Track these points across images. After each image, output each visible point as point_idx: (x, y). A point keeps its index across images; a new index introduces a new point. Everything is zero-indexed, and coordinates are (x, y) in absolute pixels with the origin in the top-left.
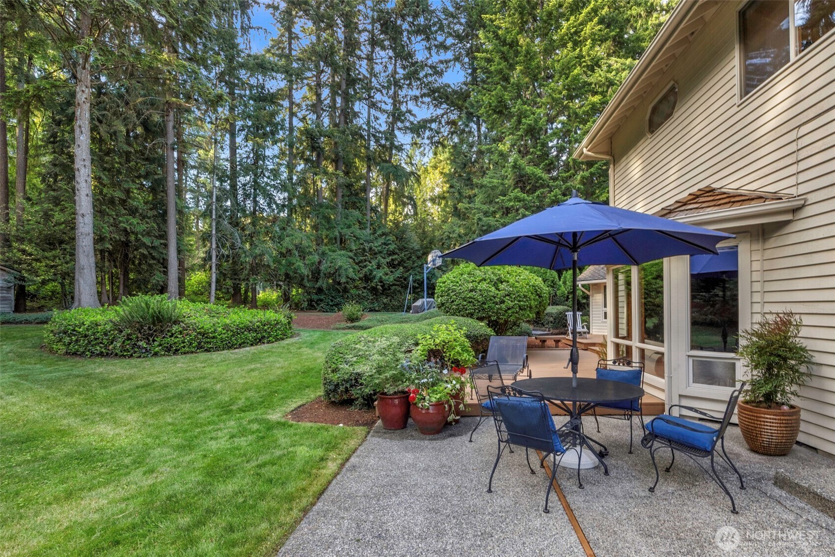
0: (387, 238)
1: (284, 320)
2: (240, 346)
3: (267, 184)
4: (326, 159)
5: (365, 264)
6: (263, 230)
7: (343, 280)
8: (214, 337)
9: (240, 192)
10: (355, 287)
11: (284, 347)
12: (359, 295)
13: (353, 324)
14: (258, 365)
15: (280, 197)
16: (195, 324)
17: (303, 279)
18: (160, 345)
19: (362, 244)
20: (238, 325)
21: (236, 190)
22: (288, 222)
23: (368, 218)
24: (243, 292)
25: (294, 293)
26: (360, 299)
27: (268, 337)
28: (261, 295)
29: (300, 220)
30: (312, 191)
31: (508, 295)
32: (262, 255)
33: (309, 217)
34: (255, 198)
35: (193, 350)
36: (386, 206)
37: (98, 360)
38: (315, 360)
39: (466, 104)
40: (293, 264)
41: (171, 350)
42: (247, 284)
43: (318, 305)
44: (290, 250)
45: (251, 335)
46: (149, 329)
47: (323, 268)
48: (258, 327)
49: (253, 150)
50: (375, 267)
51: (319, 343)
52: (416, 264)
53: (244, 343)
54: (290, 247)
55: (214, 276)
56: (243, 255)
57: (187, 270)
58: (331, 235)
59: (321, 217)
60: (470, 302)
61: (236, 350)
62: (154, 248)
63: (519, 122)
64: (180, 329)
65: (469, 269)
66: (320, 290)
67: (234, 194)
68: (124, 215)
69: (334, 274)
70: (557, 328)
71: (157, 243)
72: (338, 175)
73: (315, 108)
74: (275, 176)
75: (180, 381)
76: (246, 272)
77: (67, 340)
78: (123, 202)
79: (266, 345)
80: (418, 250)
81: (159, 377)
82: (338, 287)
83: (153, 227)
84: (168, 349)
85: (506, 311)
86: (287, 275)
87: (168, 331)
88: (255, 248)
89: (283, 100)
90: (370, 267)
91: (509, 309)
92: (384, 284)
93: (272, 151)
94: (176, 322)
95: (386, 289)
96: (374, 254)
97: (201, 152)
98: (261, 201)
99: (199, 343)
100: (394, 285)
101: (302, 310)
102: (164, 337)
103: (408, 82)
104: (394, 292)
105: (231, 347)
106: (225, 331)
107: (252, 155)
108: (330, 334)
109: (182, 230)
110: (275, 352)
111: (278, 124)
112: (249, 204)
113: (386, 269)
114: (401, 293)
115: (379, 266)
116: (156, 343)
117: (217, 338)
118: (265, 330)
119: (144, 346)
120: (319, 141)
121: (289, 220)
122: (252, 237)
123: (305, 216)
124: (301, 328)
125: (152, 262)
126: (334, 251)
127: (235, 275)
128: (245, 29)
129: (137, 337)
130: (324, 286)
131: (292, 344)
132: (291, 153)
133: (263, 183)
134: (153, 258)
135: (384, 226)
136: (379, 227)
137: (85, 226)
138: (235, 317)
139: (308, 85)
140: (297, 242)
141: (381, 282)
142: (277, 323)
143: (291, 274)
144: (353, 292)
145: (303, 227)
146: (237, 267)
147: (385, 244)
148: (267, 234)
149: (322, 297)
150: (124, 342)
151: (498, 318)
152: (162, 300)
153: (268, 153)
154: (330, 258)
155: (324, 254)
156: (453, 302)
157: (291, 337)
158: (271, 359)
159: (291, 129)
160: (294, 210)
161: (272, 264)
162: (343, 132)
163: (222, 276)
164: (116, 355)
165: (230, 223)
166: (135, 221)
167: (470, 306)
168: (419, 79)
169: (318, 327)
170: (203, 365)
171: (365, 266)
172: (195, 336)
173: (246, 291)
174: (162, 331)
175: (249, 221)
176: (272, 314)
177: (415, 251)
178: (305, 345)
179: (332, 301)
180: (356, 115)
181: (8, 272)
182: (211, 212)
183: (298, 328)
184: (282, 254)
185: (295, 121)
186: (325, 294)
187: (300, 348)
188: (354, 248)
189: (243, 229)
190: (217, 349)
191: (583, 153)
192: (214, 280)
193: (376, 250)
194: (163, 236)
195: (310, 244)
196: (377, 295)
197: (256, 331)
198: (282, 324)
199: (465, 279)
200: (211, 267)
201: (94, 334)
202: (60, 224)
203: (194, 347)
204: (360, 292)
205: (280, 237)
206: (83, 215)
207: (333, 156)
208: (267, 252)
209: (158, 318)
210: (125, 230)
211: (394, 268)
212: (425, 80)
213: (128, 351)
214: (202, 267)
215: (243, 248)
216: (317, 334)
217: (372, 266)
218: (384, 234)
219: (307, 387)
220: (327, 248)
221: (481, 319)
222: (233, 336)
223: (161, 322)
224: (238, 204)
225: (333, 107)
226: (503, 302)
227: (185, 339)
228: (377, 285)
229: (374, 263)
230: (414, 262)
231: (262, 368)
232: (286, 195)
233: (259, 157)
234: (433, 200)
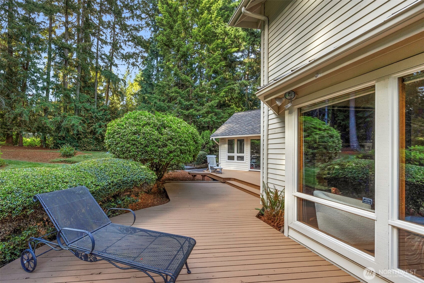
0: (106, 112)
5: (92, 124)
10: (86, 137)
13: (66, 159)
19: (91, 114)
23: (95, 100)
24: (14, 137)
31: (170, 140)
39: (151, 46)
43: (61, 146)
47: (63, 124)
50: (98, 126)
60: (133, 145)
63: (178, 50)
65: (135, 115)
66: (64, 138)
69: (70, 128)
70: (199, 164)
82: (75, 136)
85: (168, 154)
90: (94, 127)
91: (171, 152)
92: (103, 136)
96: (98, 119)
101: (51, 148)
115: (100, 126)
130: (64, 135)
141: (101, 135)
144: (84, 139)
147: (104, 114)
149: (64, 142)
151: (161, 160)
154: (68, 120)
155: (64, 117)
156: (117, 144)
161: (29, 120)
167: (133, 149)
171: (92, 126)
186: (66, 140)
188: (84, 114)
191: (241, 13)
193: (99, 117)
195: (55, 110)
196: (99, 142)
199: (130, 123)
204: (89, 140)
207: (75, 64)
217: (96, 126)
218: (104, 109)
221: (144, 161)
226: (165, 146)
228: (98, 137)
229: (97, 124)
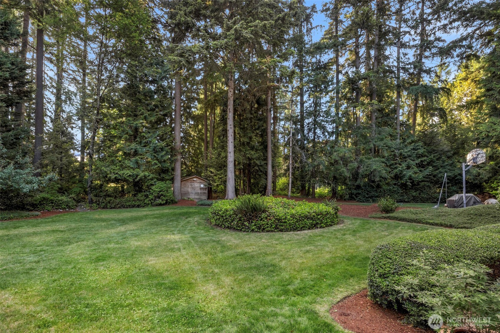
0: (416, 145)
1: (332, 212)
2: (302, 229)
3: (322, 121)
4: (363, 96)
5: (395, 166)
6: (319, 150)
7: (377, 179)
8: (285, 222)
9: (306, 128)
10: (387, 184)
11: (332, 233)
12: (390, 190)
13: (388, 215)
14: (312, 248)
15: (330, 127)
16: (274, 213)
17: (346, 179)
18: (255, 225)
19: (393, 151)
20: (300, 215)
21: (304, 127)
22: (336, 142)
23: (398, 131)
24: (307, 188)
25: (339, 189)
26: (391, 193)
27: (321, 224)
28: (318, 190)
29: (344, 140)
30: (352, 120)
32: (318, 165)
33: (350, 137)
34: (315, 130)
35: (273, 230)
36: (415, 120)
37: (227, 231)
38: (358, 248)
40: (339, 170)
41: (261, 229)
42: (309, 184)
43: (357, 197)
44: (337, 161)
45: (309, 222)
46: (250, 215)
47: (360, 171)
48: (314, 216)
49: (313, 102)
50: (405, 168)
51: (360, 232)
52: (446, 163)
53: (304, 227)
54: (337, 159)
55: (291, 179)
56: (307, 166)
57: (277, 177)
58: (367, 148)
59: (359, 135)
61: (299, 232)
62: (261, 166)
64: (266, 216)
66: (358, 187)
67: (302, 130)
68: (249, 150)
69: (370, 175)
71: (263, 163)
72: (373, 103)
73: (355, 63)
74: (327, 114)
75: (261, 254)
76: (309, 177)
77: (215, 218)
78: (248, 143)
79: (319, 230)
80: (448, 151)
81: (250, 249)
82: (372, 184)
83: (261, 155)
84: (259, 228)
86: (335, 178)
87: (260, 217)
88: (315, 161)
89: (332, 65)
90: (400, 169)
92: (413, 181)
93: (325, 99)
94: (264, 211)
95: (415, 185)
96: (404, 158)
97: (286, 111)
98: (318, 131)
99: (276, 225)
100: (423, 181)
101: (345, 200)
102: (257, 220)
103: (436, 16)
104: (423, 187)
105: (295, 229)
106: (292, 219)
107: (313, 105)
108: (369, 223)
109: (275, 155)
110: (325, 236)
111: (329, 81)
112: (311, 135)
113: (416, 169)
114: (430, 188)
115: (408, 167)
116: (253, 224)
117: (287, 223)
118: (319, 219)
119: (247, 225)
120: (358, 84)
121: (336, 141)
122: (312, 155)
123: (348, 136)
124: (345, 216)
125: (260, 173)
126: (369, 159)
127: (302, 178)
128: (309, 31)
129: (244, 219)
130: (362, 184)
131: (338, 230)
132: (337, 97)
133: (319, 120)
134: (261, 171)
135: (413, 135)
136: (408, 137)
137: (231, 158)
138: (298, 209)
139: (349, 50)
140: (341, 155)
141: (410, 179)
142: (327, 214)
143: (338, 176)
144: (385, 187)
145: (346, 145)
146: (303, 174)
147: (414, 149)
148: (322, 151)
149: (360, 192)
150: (238, 222)
152: (257, 198)
153: (323, 101)
154: (366, 164)
155: (361, 161)
157: (338, 224)
158: (322, 243)
159: (338, 81)
160: (339, 134)
161: (325, 171)
162: (377, 72)
163: (295, 179)
164: (234, 228)
165: (300, 148)
166: (253, 153)
168: (449, 9)
169: (358, 216)
170: (276, 242)
171: (396, 168)
172: (274, 221)
173: (309, 188)
174: (256, 217)
175: (311, 145)
176: (324, 207)
177: (444, 152)
178: (348, 232)
179: (368, 194)
180: (387, 58)
181: (206, 181)
182: (289, 143)
183: (343, 215)
184: (332, 164)
185: (341, 77)
186: (362, 189)
187: (344, 235)
188: (386, 155)
189: (308, 151)
190: (287, 230)
192: (290, 182)
193: (406, 154)
194: (266, 159)
195: (351, 155)
196: (406, 190)
197: (312, 219)
198: (331, 214)
200: (289, 174)
201: (226, 216)
202: (223, 158)
203: (273, 228)
204: (391, 188)
205: (330, 153)
206: (230, 153)
207: (368, 92)
208: (322, 163)
209: (254, 208)
210: (249, 158)
211: (423, 167)
212: (454, 8)
213: (239, 227)
214: (284, 175)
215: (307, 162)
216: (358, 222)
217: (403, 167)
218: (413, 142)
219: (352, 276)
220: (364, 157)
222: (297, 222)
223: (256, 211)
224: (305, 136)
225: (368, 57)
227: (268, 222)
228: (406, 182)
229: (404, 165)
230: (444, 162)
231: (315, 251)
232: (335, 125)
233: (317, 104)
234: (460, 108)
